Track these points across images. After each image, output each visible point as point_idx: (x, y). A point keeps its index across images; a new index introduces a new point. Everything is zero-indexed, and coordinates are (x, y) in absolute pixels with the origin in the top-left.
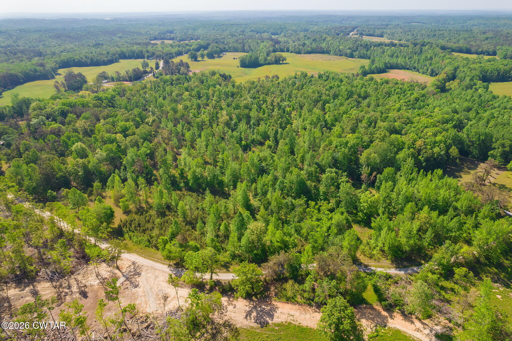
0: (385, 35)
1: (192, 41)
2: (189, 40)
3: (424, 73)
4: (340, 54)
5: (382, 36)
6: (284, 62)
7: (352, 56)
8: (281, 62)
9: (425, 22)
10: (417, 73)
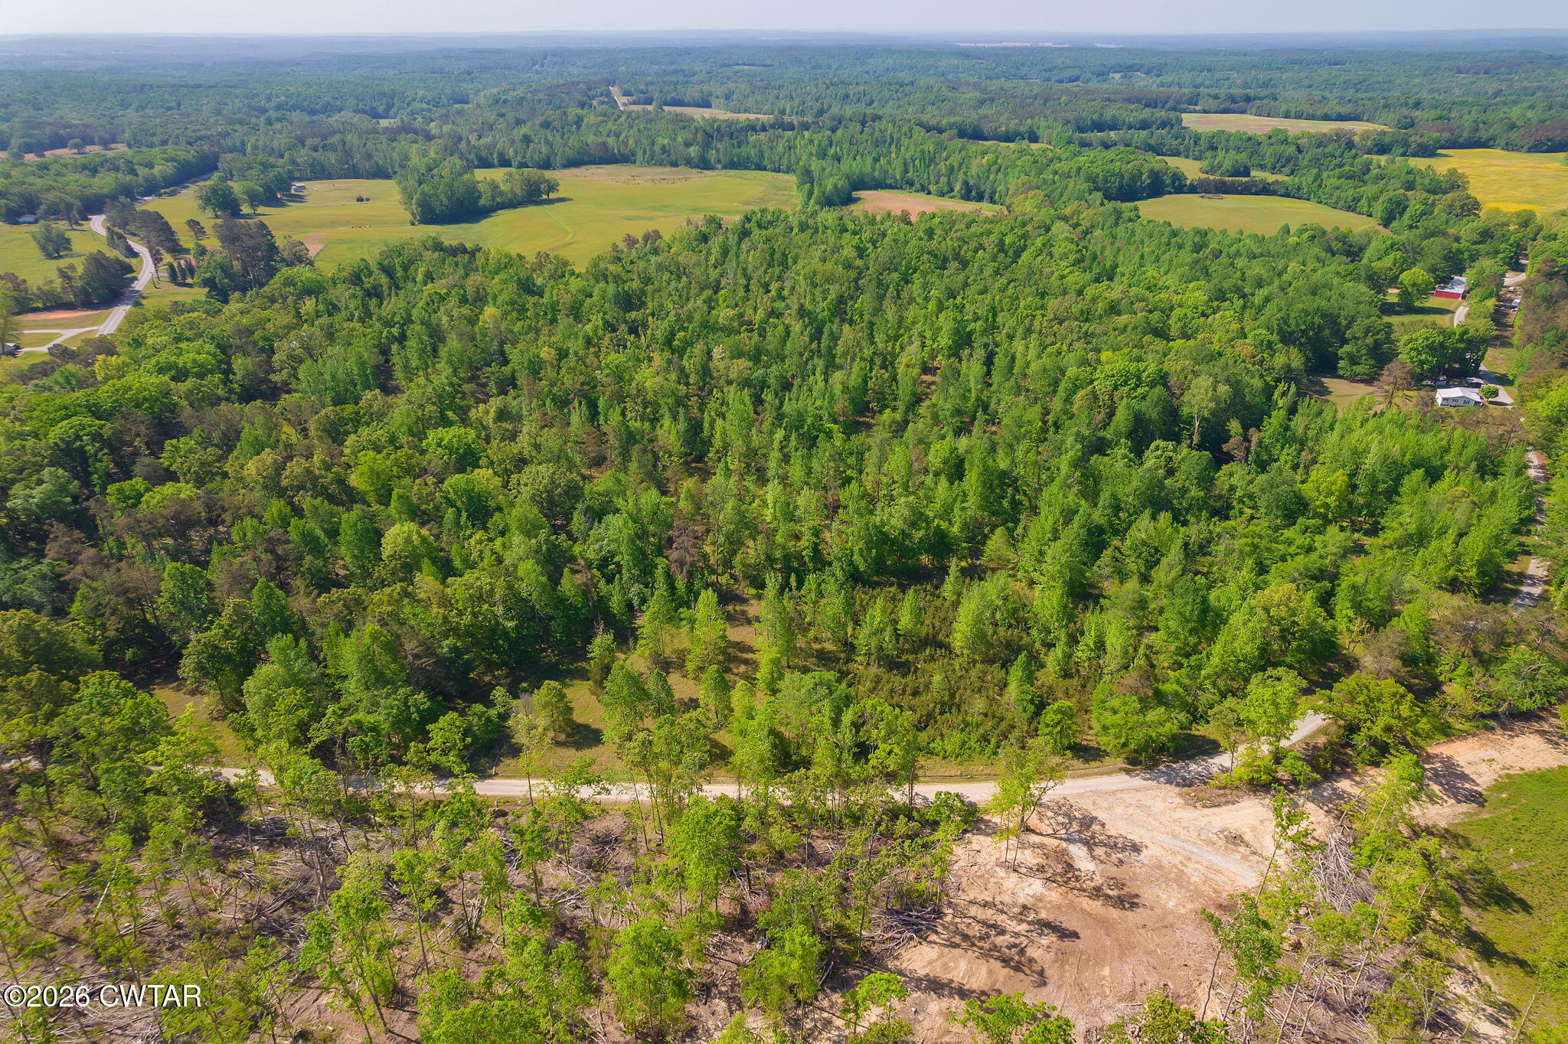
0: (714, 102)
1: (89, 148)
2: (76, 146)
3: (942, 195)
4: (668, 159)
5: (706, 104)
6: (552, 196)
7: (704, 165)
8: (545, 197)
9: (768, 62)
10: (922, 195)
